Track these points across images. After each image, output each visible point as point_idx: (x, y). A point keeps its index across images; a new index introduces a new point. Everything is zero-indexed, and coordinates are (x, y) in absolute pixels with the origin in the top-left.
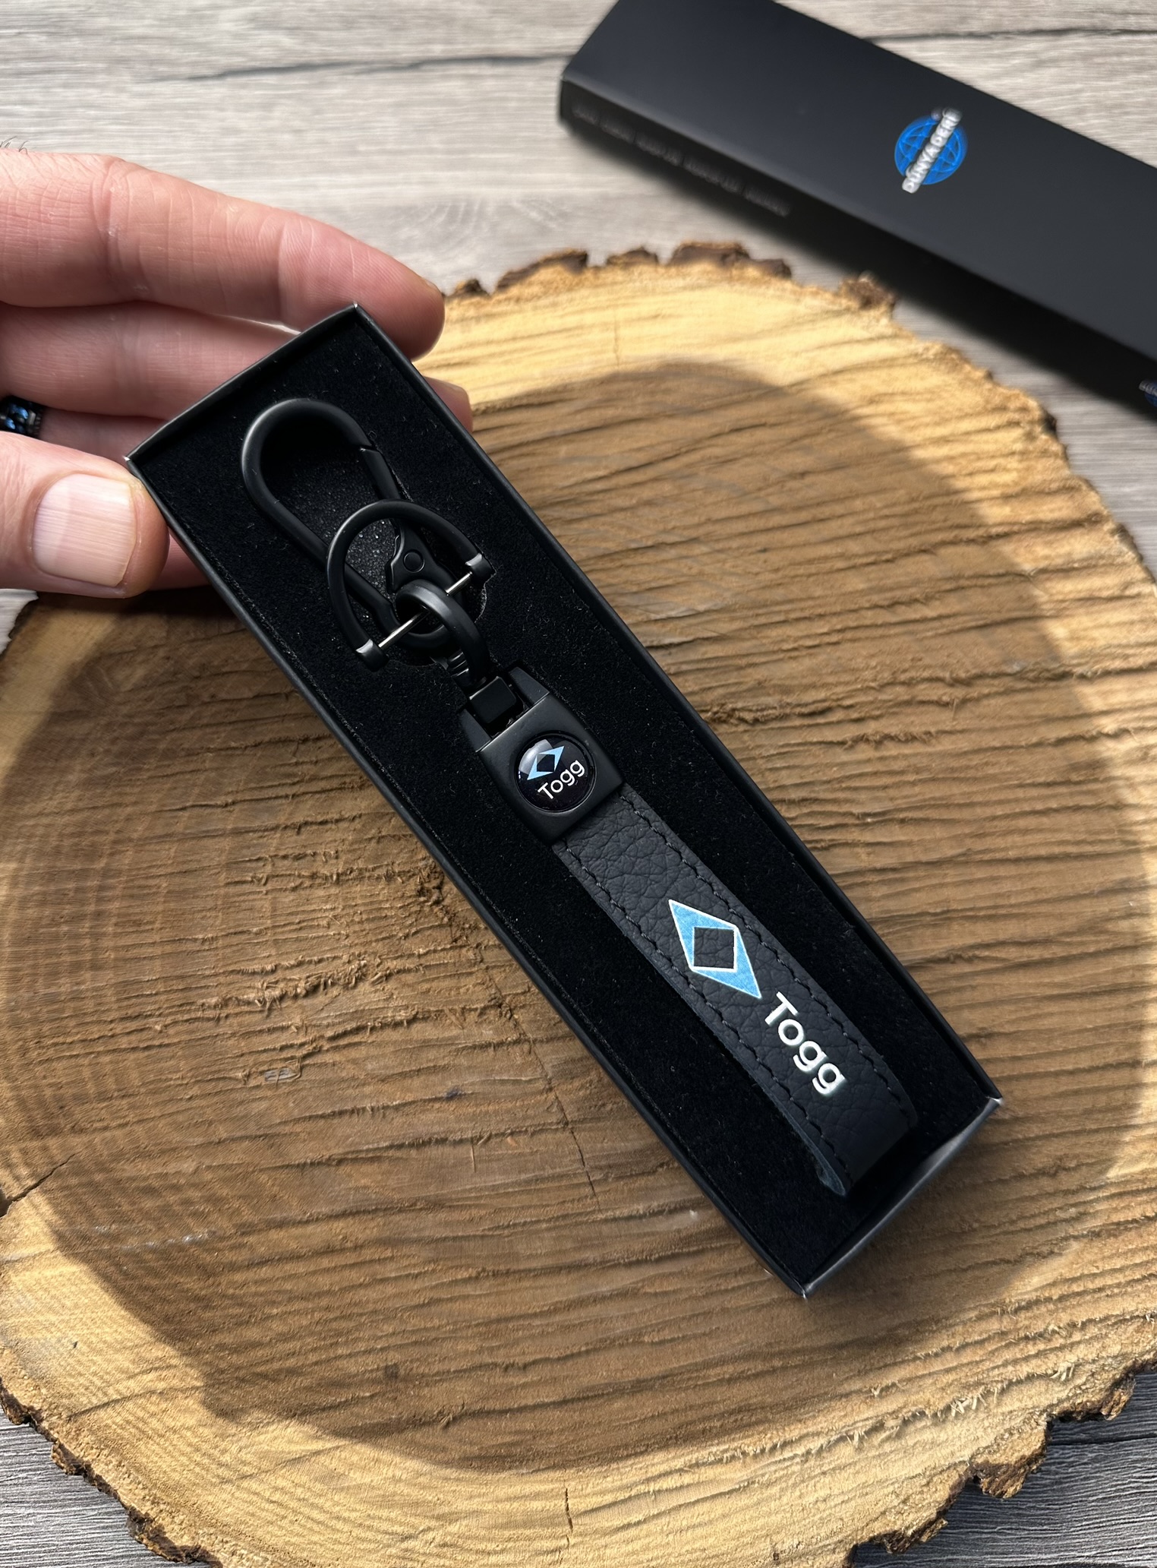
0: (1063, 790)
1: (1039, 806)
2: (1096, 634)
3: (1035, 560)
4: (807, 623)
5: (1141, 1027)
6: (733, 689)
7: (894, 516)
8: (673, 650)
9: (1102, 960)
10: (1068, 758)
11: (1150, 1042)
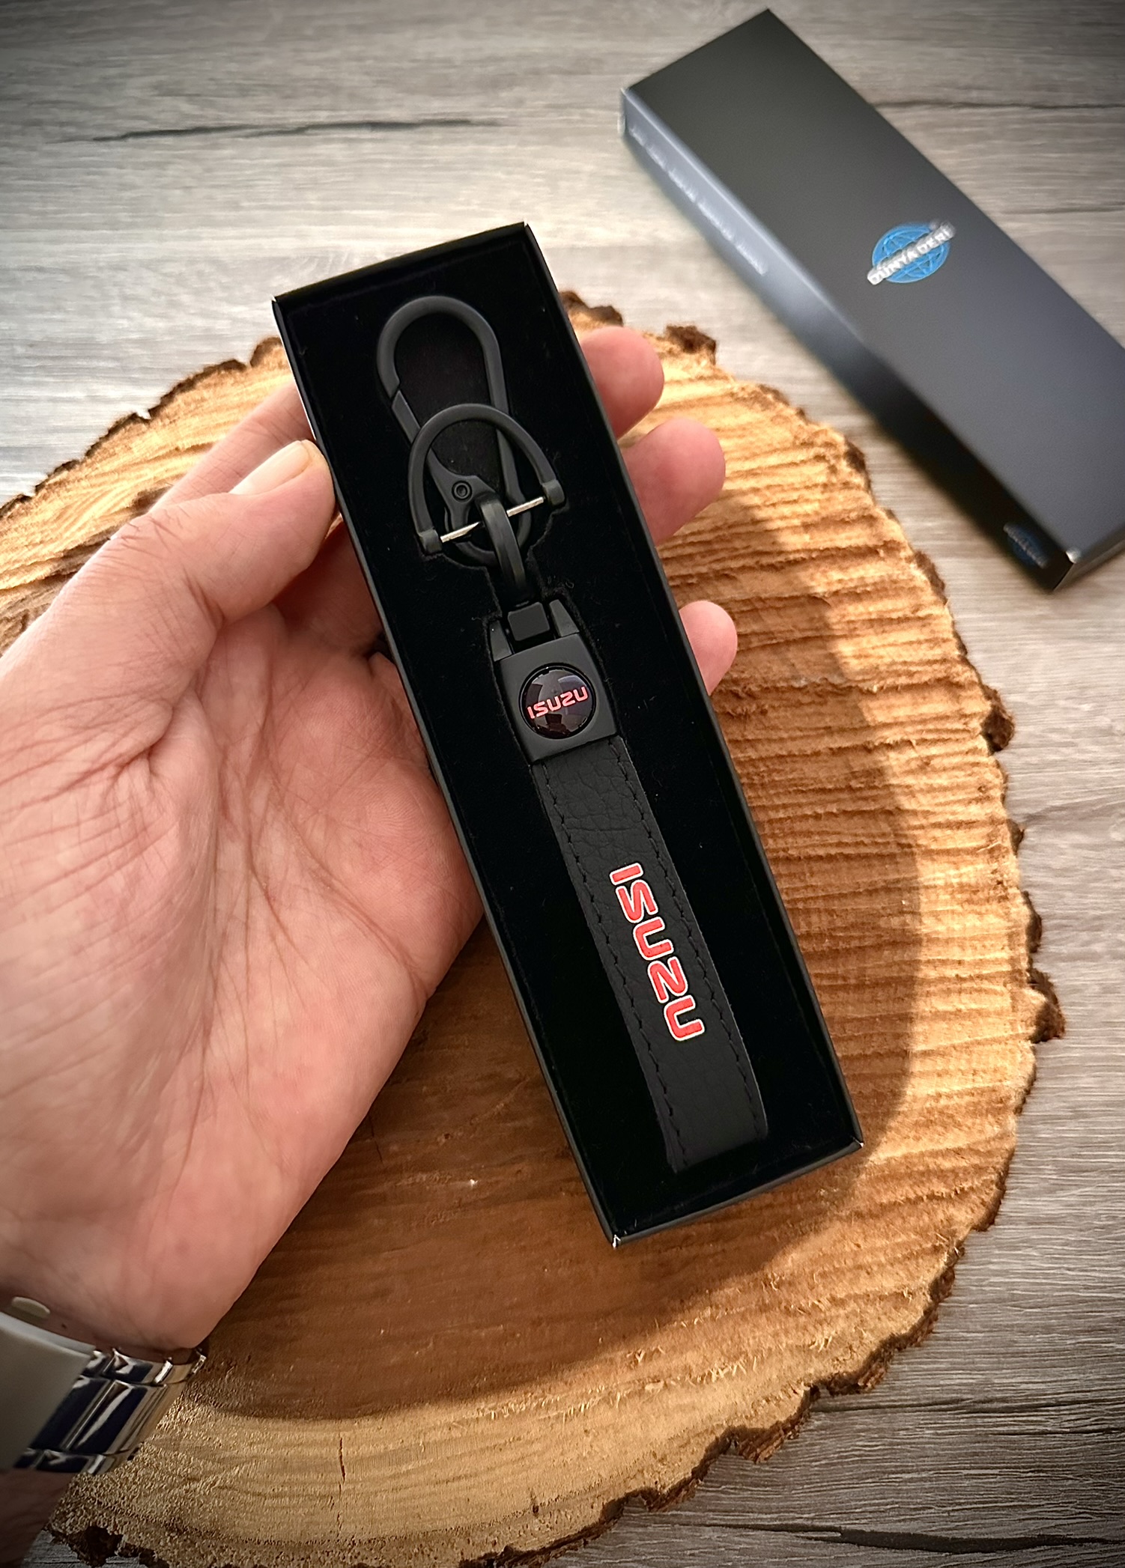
0: (845, 796)
1: (820, 811)
2: (882, 652)
3: (829, 584)
5: (907, 1018)
7: (699, 543)
9: (873, 953)
10: (849, 767)
11: (919, 1033)
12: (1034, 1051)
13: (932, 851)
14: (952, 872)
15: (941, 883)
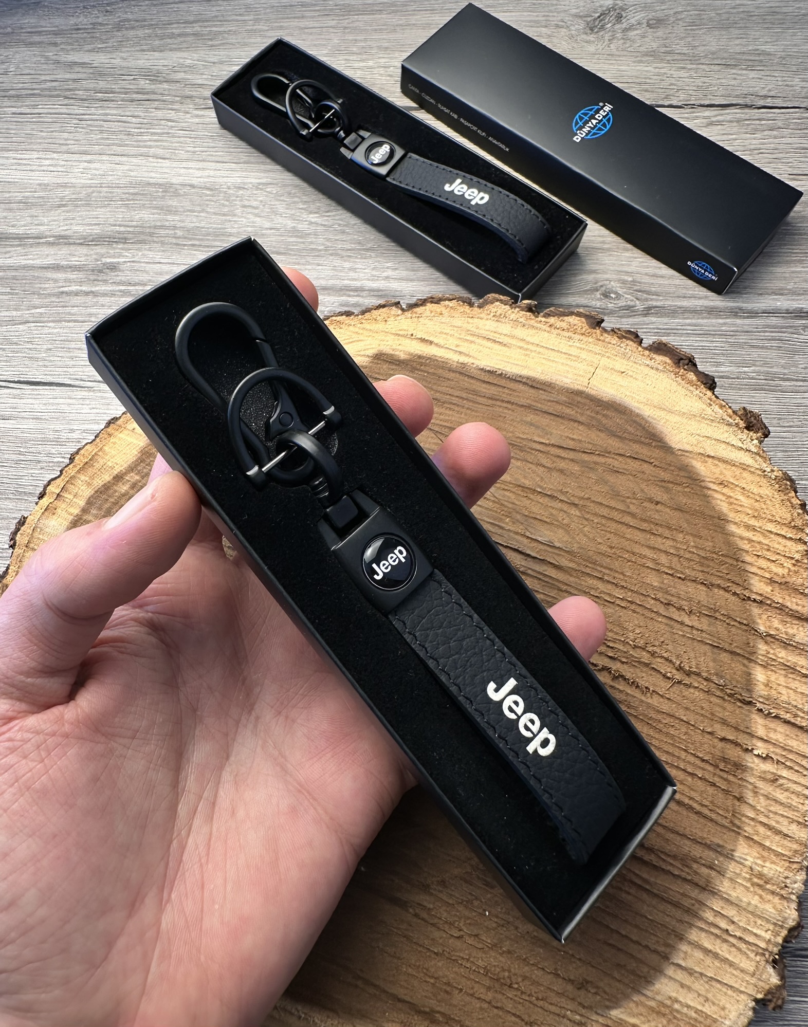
0: (711, 768)
1: (689, 770)
2: (784, 691)
3: (770, 627)
4: (614, 587)
5: (681, 938)
6: (550, 600)
7: (698, 555)
8: (529, 559)
9: (679, 882)
10: (723, 752)
11: (683, 951)
12: (754, 1009)
13: (753, 839)
14: (759, 862)
15: (747, 863)
